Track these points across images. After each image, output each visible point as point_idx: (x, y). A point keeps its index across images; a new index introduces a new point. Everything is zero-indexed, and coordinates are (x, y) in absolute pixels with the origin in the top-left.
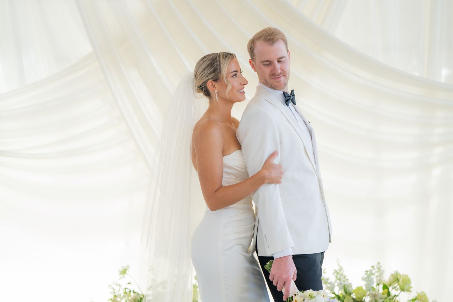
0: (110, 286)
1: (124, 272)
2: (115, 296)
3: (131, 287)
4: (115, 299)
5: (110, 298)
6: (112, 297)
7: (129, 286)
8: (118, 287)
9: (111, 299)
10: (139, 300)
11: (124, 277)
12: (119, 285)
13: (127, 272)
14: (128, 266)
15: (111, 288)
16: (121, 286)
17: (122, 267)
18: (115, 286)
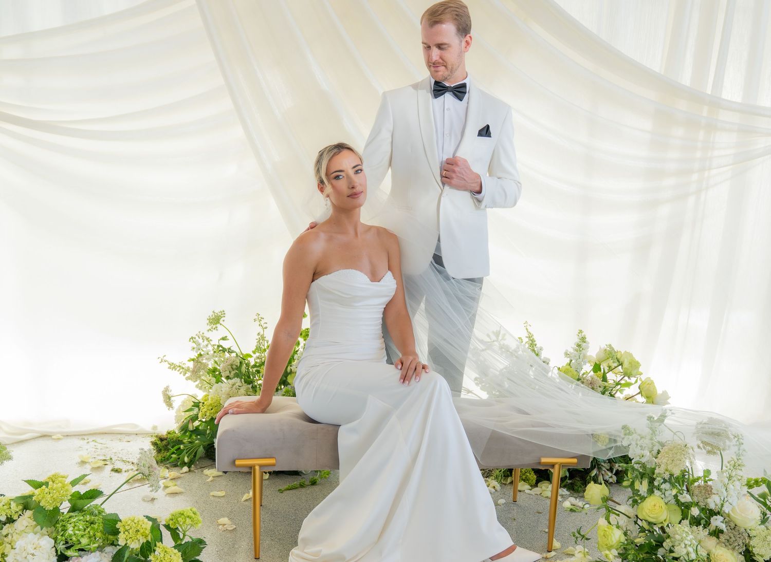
0: (192, 338)
1: (216, 320)
2: (201, 355)
3: (226, 345)
4: (200, 359)
5: (192, 358)
6: (194, 355)
7: (223, 343)
8: (206, 342)
9: (193, 360)
10: (239, 364)
11: (216, 327)
12: (207, 339)
13: (221, 321)
14: (223, 313)
15: (194, 342)
16: (211, 340)
17: (214, 312)
18: (200, 341)
